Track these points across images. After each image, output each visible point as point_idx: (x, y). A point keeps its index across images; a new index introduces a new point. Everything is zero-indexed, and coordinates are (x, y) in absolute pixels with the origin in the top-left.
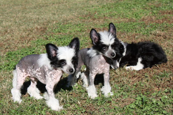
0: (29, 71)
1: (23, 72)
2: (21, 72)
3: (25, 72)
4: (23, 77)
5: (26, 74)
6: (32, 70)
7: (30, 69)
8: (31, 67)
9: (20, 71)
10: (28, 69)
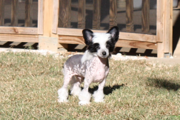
0: (75, 70)
1: (70, 70)
2: (68, 70)
3: (71, 70)
4: (69, 75)
5: (72, 72)
6: (77, 69)
7: (76, 68)
8: (77, 66)
9: (67, 68)
10: (74, 68)
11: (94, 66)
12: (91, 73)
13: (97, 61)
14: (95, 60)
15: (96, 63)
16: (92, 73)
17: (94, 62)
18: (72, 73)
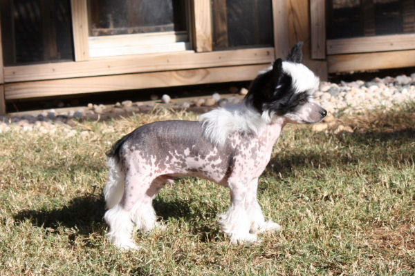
11: (263, 145)
12: (256, 162)
13: (270, 135)
14: (265, 132)
15: (268, 139)
16: (259, 163)
17: (264, 136)
18: (155, 171)
